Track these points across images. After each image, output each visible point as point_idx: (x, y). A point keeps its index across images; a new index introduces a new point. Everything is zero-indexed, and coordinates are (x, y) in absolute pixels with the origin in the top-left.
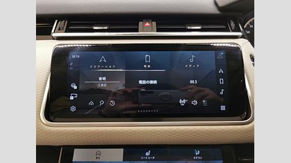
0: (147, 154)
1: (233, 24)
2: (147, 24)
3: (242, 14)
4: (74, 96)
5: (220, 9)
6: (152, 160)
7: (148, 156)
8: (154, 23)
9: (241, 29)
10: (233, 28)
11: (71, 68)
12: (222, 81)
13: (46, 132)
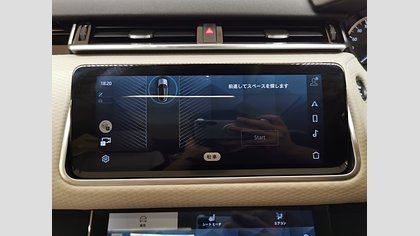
0: (211, 219)
1: (333, 32)
2: (209, 31)
3: (346, 16)
4: (106, 140)
5: (315, 8)
6: (217, 227)
7: (212, 223)
8: (220, 29)
9: (345, 39)
10: (334, 38)
11: (100, 101)
12: (315, 119)
13: (68, 193)
